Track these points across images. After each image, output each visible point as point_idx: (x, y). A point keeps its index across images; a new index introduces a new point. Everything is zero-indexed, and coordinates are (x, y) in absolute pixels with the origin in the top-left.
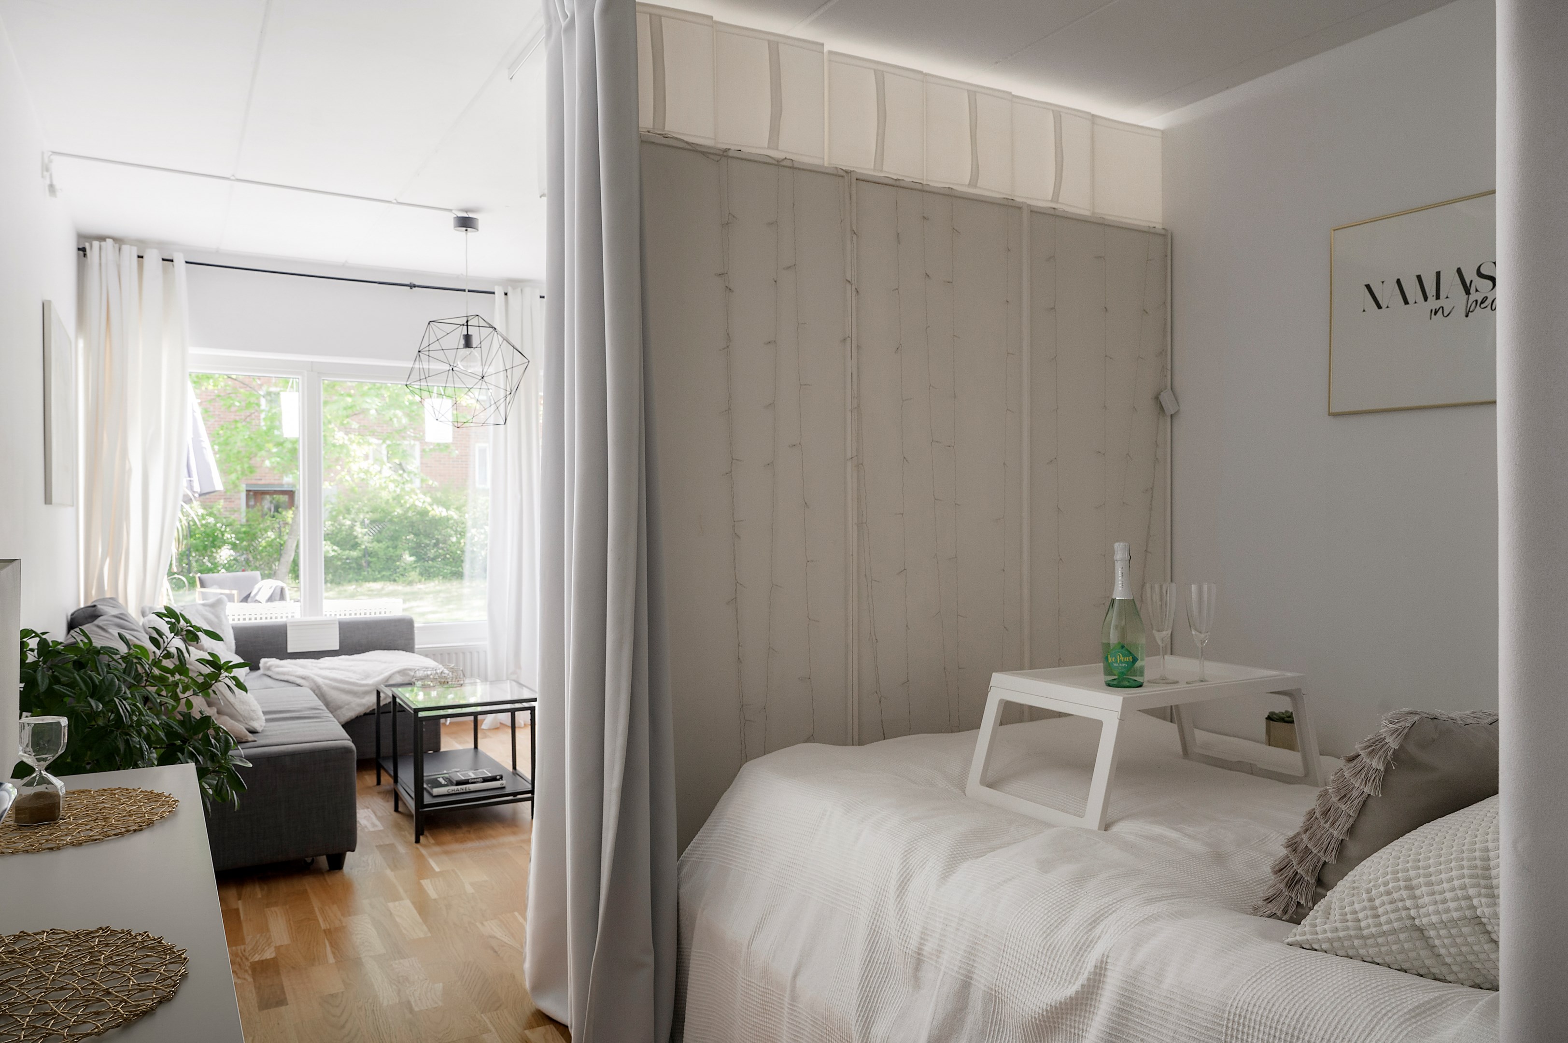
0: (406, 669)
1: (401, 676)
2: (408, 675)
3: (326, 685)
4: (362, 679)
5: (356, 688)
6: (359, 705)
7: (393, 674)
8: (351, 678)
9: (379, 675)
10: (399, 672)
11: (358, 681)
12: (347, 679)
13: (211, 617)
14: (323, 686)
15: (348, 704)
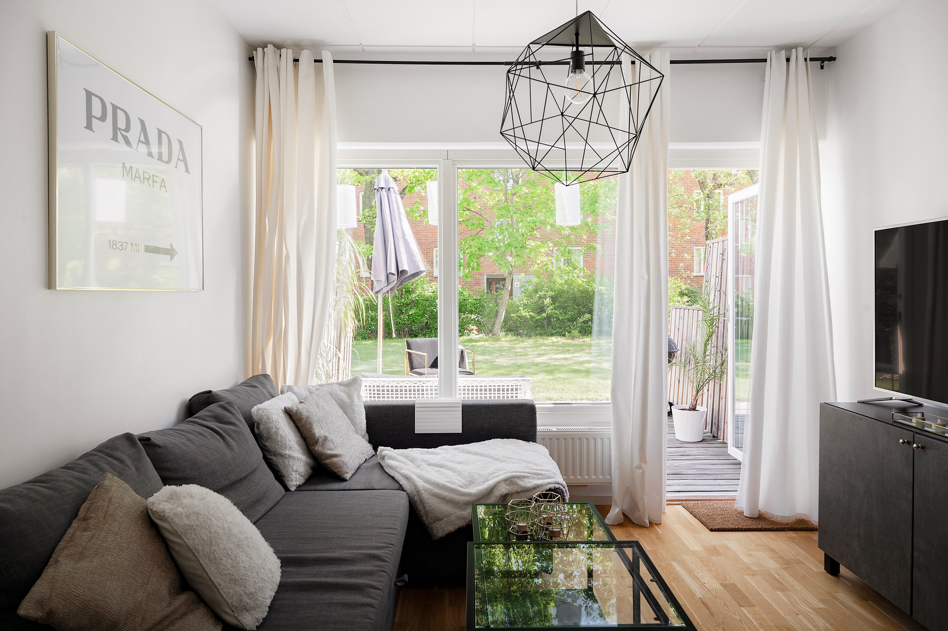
0: (513, 477)
1: (507, 485)
2: (516, 484)
3: (426, 490)
4: (466, 486)
5: (457, 498)
6: (459, 518)
7: (499, 482)
8: (453, 483)
9: (484, 482)
10: (505, 480)
11: (460, 489)
12: (449, 485)
13: (344, 397)
14: (423, 491)
15: (448, 516)
